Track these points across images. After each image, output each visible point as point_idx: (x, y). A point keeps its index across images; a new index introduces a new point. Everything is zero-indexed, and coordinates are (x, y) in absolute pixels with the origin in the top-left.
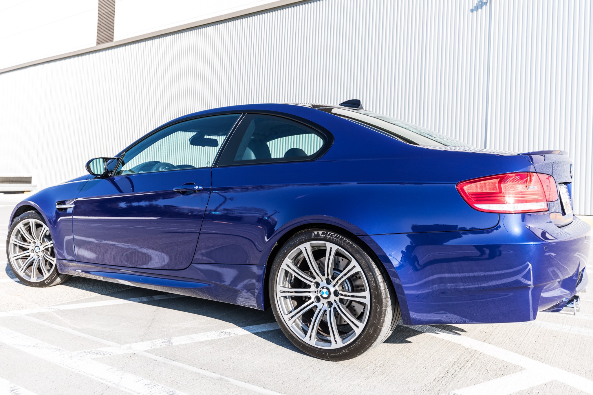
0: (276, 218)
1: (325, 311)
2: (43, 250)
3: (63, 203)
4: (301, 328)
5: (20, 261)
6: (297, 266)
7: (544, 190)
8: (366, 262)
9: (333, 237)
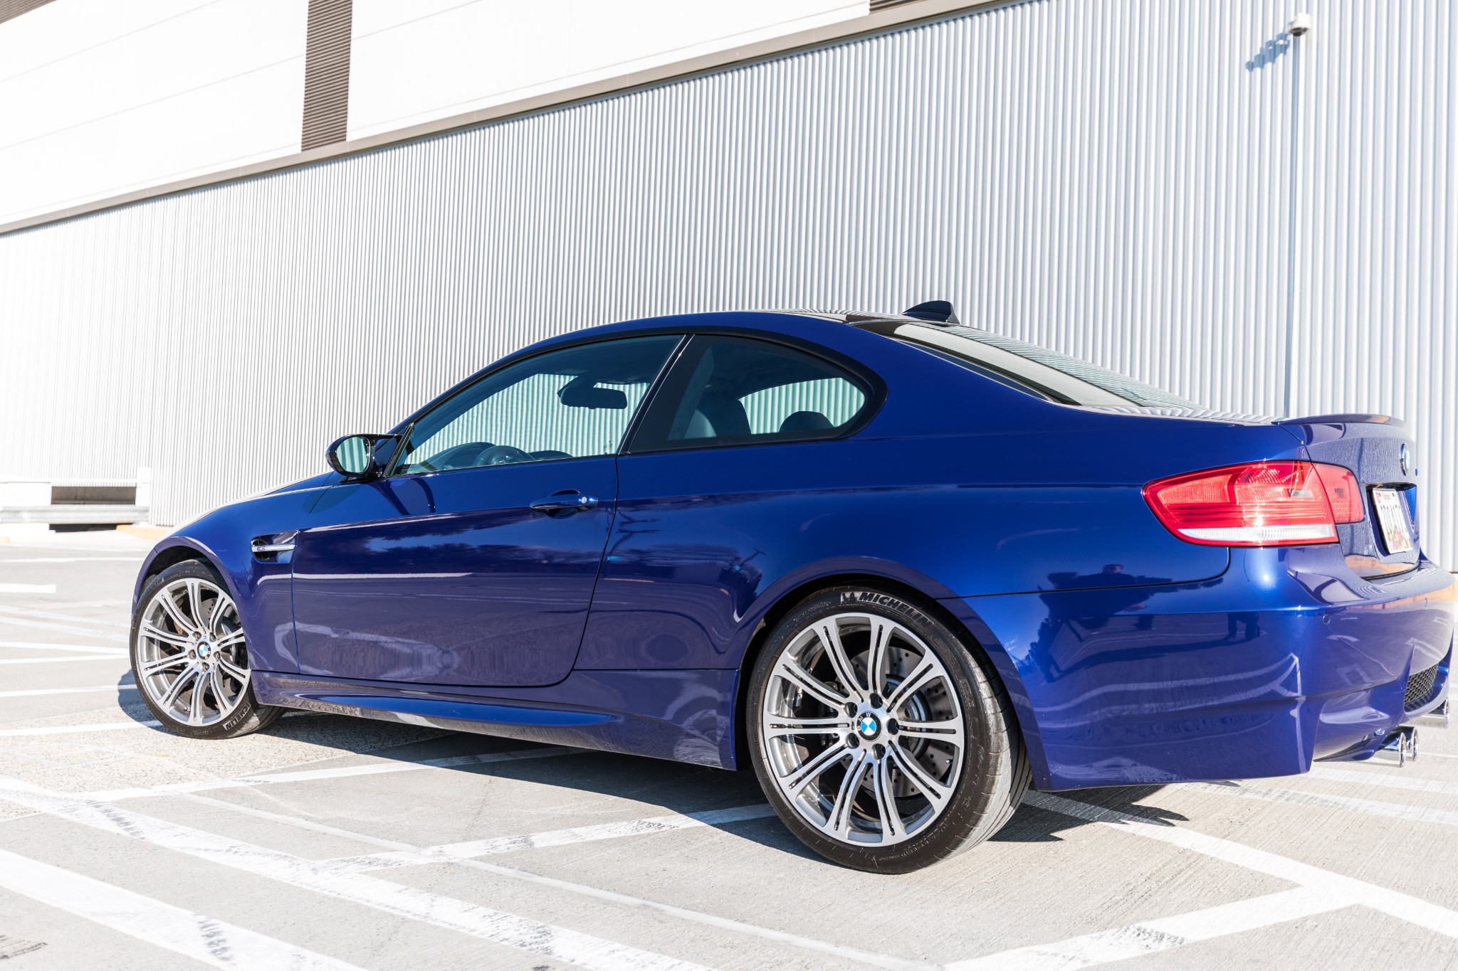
0: (759, 566)
1: (870, 766)
2: (218, 652)
3: (266, 541)
4: (817, 804)
5: (162, 677)
6: (808, 670)
7: (1328, 499)
8: (956, 655)
9: (885, 603)
